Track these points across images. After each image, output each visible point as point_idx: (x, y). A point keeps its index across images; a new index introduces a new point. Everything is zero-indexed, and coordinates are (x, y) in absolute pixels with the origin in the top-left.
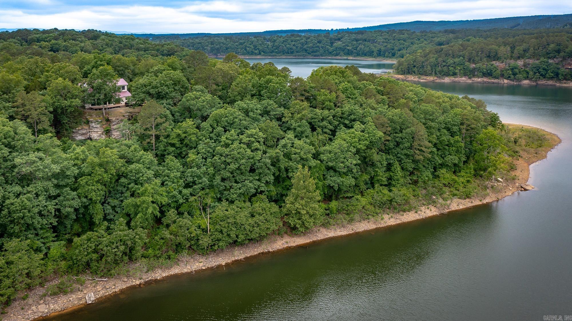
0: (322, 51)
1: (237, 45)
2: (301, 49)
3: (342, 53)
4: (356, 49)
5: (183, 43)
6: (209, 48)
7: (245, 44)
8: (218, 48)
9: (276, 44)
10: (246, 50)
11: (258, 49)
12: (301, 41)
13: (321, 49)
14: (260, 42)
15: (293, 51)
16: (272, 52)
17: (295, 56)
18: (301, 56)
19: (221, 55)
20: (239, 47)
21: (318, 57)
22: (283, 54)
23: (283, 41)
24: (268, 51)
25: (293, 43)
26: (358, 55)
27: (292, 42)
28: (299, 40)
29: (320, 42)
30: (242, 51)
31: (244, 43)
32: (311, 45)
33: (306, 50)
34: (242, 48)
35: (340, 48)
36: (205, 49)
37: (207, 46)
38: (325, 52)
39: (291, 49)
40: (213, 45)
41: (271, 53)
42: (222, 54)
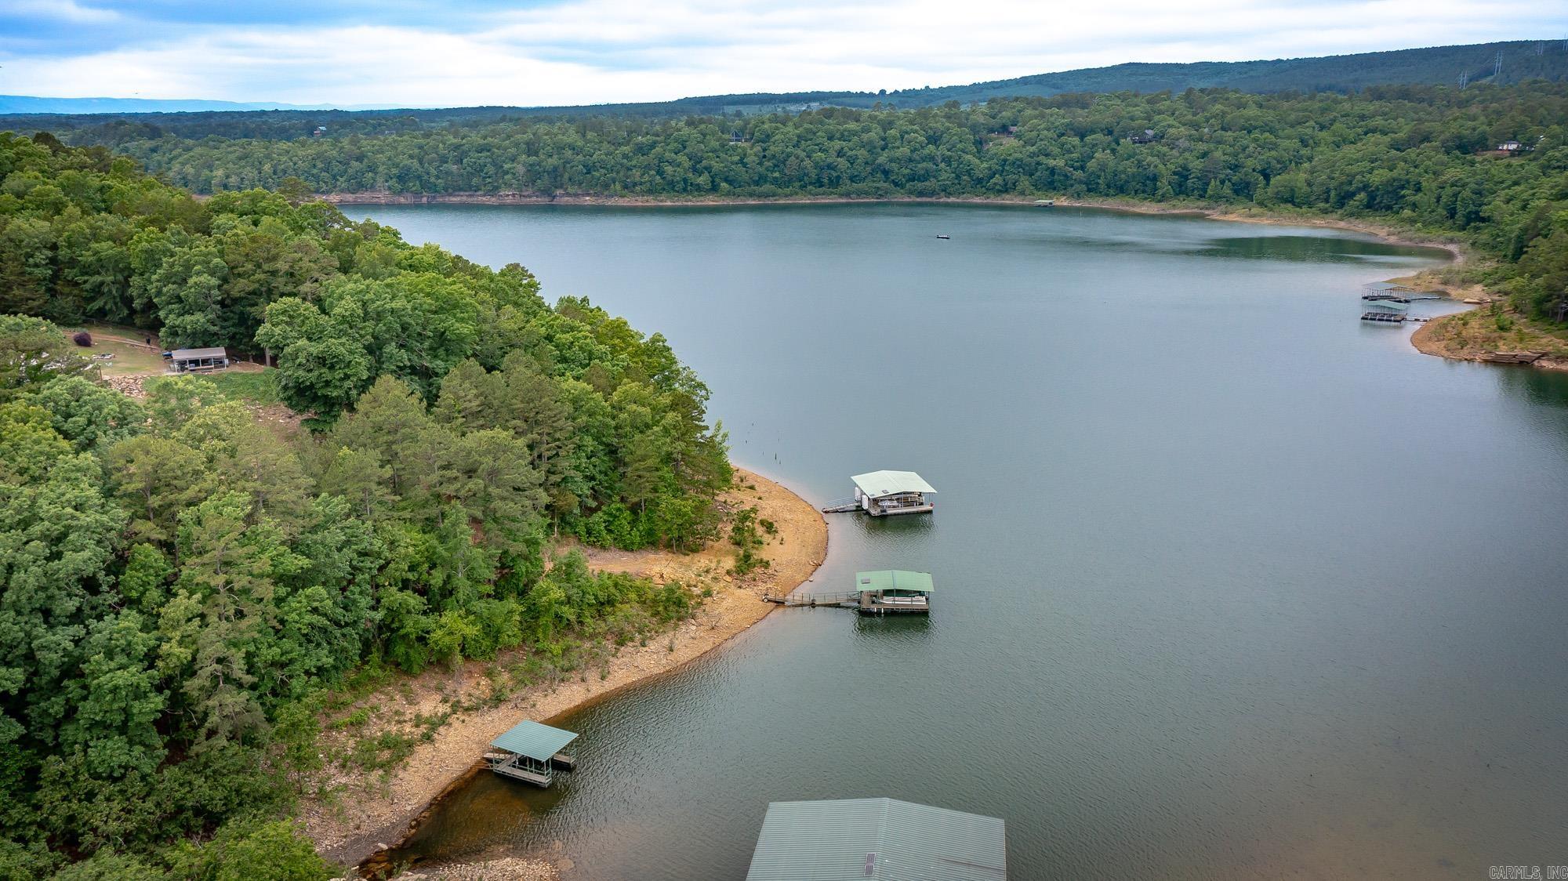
0: (946, 176)
1: (625, 156)
2: (869, 169)
3: (1025, 182)
4: (1082, 168)
5: (421, 147)
6: (521, 169)
7: (658, 149)
8: (555, 169)
9: (773, 149)
10: (660, 173)
11: (708, 169)
12: (865, 137)
13: (943, 165)
14: (715, 144)
15: (838, 177)
16: (761, 180)
17: (848, 195)
18: (867, 194)
19: (568, 195)
20: (634, 163)
21: (934, 199)
22: (804, 187)
23: (799, 136)
24: (746, 177)
25: (837, 144)
26: (1092, 189)
27: (831, 138)
28: (855, 133)
29: (934, 140)
30: (646, 178)
31: (653, 146)
32: (905, 151)
33: (886, 173)
34: (648, 167)
35: (1019, 164)
36: (507, 173)
37: (513, 159)
38: (958, 177)
39: (830, 167)
40: (536, 154)
41: (757, 183)
42: (570, 190)
